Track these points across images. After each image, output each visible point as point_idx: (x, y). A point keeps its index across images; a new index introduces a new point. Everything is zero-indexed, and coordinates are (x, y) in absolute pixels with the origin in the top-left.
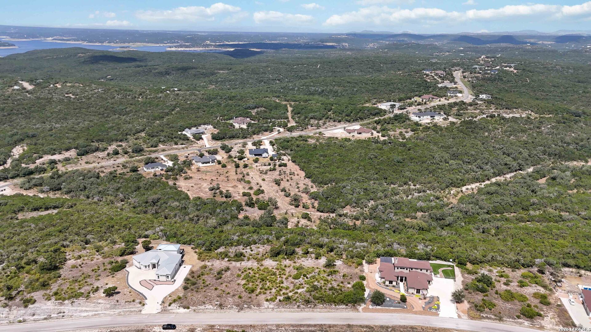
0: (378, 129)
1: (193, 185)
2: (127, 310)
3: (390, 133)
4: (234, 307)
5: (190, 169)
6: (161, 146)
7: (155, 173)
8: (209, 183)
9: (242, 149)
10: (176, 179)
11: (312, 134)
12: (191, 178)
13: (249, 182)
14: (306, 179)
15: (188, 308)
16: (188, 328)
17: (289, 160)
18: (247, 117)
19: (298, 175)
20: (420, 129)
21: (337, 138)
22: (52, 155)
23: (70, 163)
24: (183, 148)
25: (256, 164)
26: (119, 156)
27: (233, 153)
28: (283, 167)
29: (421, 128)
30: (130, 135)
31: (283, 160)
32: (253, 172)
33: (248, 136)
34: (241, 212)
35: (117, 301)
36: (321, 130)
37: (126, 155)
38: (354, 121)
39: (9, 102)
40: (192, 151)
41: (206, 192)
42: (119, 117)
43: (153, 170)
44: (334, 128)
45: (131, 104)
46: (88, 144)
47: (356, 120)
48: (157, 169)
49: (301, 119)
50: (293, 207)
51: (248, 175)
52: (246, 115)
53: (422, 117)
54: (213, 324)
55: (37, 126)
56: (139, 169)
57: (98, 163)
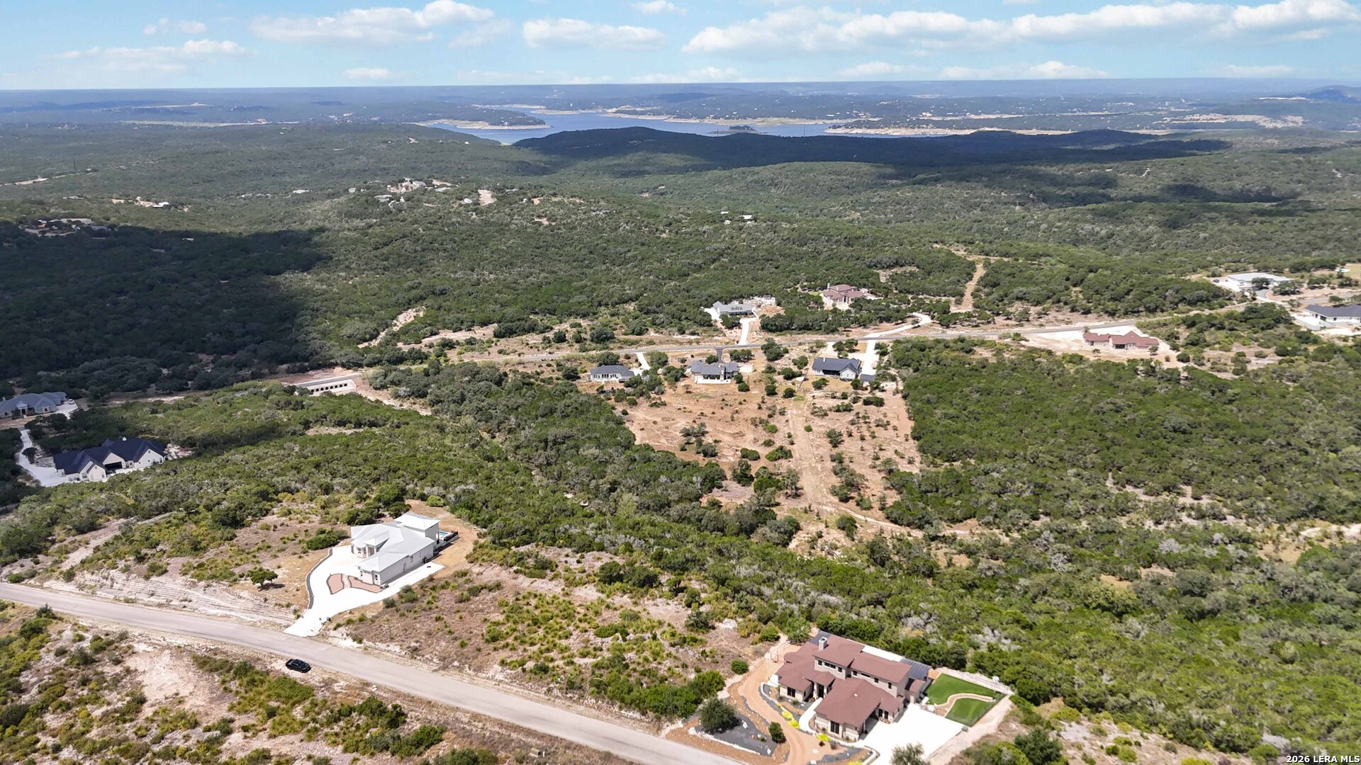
0: (1181, 341)
1: (658, 420)
2: (271, 619)
3: (1208, 353)
4: (435, 660)
5: (673, 386)
6: (652, 334)
7: (602, 387)
8: (691, 421)
9: (807, 355)
10: (634, 403)
11: (994, 338)
12: (664, 404)
13: (774, 430)
14: (911, 441)
15: (360, 642)
16: (326, 676)
17: (897, 392)
18: (865, 286)
19: (895, 429)
20: (1306, 350)
21: (1050, 353)
22: (455, 331)
23: (473, 350)
24: (690, 342)
25: (818, 393)
26: (565, 345)
27: (780, 364)
28: (872, 407)
29: (1311, 348)
30: (607, 305)
31: (883, 391)
32: (798, 408)
33: (840, 329)
34: (715, 490)
35: (266, 600)
36: (1025, 330)
37: (577, 346)
38: (1126, 313)
39: (436, 227)
40: (704, 351)
41: (673, 438)
42: (608, 269)
43: (603, 381)
44: (1063, 326)
45: (643, 245)
46: (522, 316)
47: (1131, 312)
48: (614, 379)
49: (990, 298)
50: (836, 500)
51: (782, 413)
52: (864, 281)
53: (1330, 320)
54: (369, 680)
55: (458, 275)
56: (581, 375)
57: (519, 355)
